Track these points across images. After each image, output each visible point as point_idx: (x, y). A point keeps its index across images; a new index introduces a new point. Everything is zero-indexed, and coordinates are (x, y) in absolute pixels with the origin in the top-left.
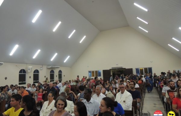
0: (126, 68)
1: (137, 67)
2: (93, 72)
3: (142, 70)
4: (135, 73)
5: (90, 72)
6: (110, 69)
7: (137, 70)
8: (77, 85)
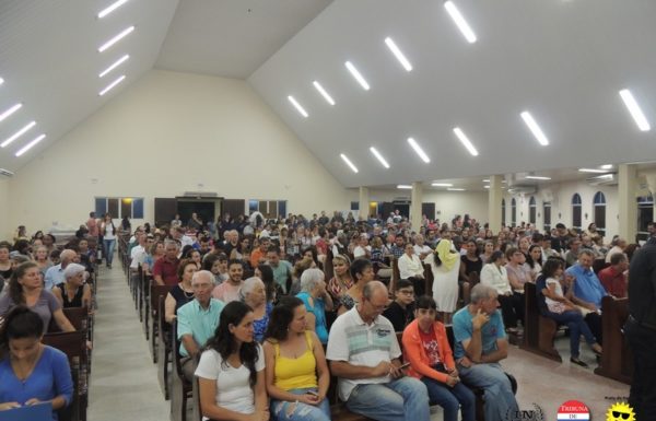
0: (226, 198)
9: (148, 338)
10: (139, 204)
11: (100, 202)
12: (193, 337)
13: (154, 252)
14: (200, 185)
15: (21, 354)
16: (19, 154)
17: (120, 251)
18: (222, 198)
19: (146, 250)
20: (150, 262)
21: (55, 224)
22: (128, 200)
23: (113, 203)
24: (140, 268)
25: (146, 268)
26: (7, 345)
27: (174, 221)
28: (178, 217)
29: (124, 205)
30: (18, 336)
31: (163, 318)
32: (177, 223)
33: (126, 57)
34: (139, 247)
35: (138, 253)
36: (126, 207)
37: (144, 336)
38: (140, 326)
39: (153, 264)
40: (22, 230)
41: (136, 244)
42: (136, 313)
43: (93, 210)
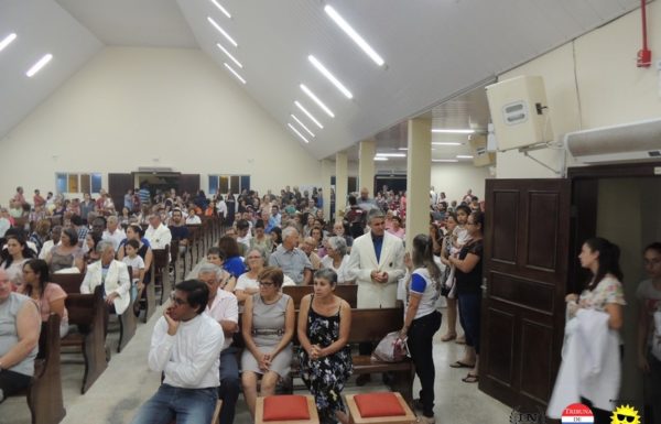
0: (183, 173)
1: (213, 173)
2: (74, 178)
3: (224, 181)
4: (204, 186)
5: (61, 176)
6: (133, 174)
7: (213, 179)
8: (27, 217)
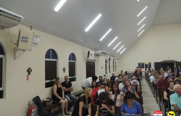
6: (161, 62)
9: (157, 103)
10: (150, 64)
11: (139, 64)
12: (176, 105)
13: (157, 78)
14: (169, 58)
15: (130, 103)
16: (120, 53)
17: (145, 77)
18: (177, 61)
19: (155, 77)
20: (156, 81)
21: (129, 70)
22: (147, 63)
23: (143, 64)
24: (153, 82)
25: (155, 82)
26: (126, 100)
27: (161, 69)
28: (162, 68)
29: (145, 64)
30: (129, 98)
31: (163, 98)
32: (162, 69)
33: (144, 25)
34: (152, 76)
35: (152, 78)
36: (146, 65)
37: (156, 102)
38: (154, 99)
39: (157, 82)
40: (122, 71)
41: (151, 75)
42: (152, 95)
43: (138, 66)
